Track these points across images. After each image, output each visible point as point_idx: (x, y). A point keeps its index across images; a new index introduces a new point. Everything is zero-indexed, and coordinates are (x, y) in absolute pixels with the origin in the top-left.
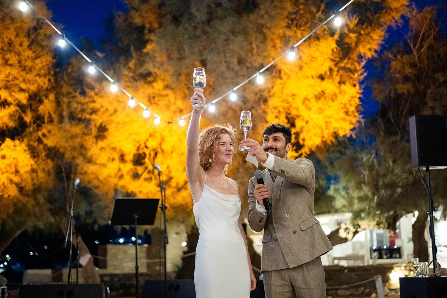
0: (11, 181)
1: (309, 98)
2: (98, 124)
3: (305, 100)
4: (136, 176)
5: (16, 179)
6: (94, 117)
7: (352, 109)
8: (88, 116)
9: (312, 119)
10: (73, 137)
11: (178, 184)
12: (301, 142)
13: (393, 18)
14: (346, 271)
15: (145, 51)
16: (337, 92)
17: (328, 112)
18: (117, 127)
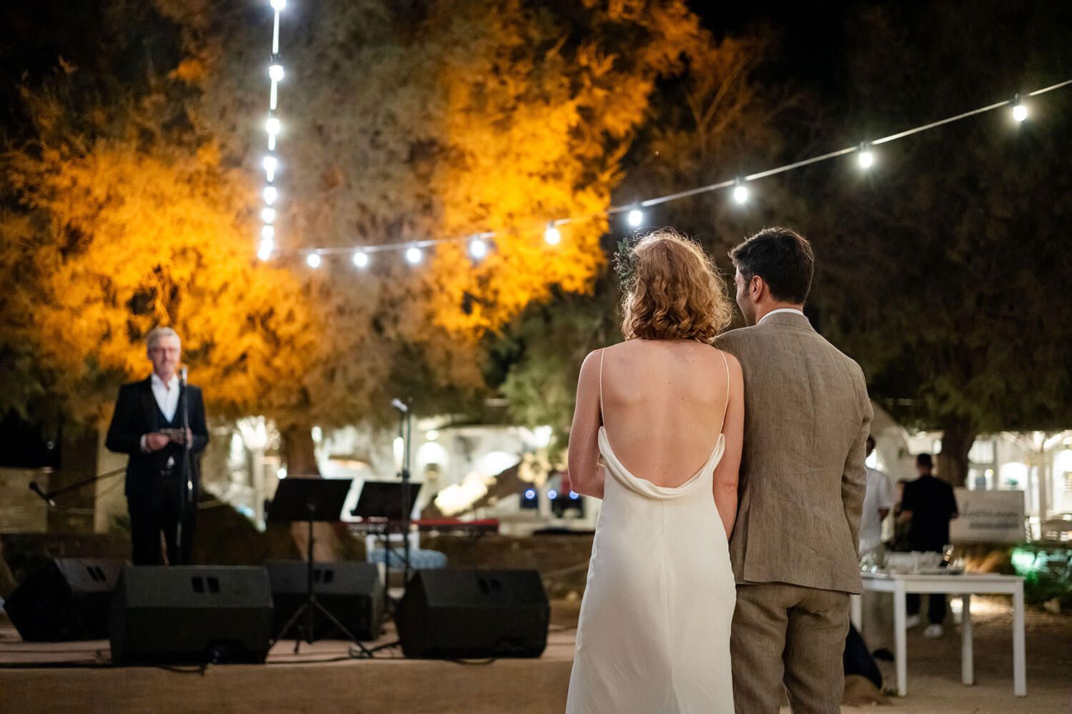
1: (520, 211)
2: (65, 222)
4: (136, 337)
6: (57, 206)
7: (592, 240)
8: (43, 203)
9: (517, 253)
11: (223, 358)
12: (491, 296)
13: (666, 56)
14: (515, 546)
15: (172, 75)
18: (110, 234)
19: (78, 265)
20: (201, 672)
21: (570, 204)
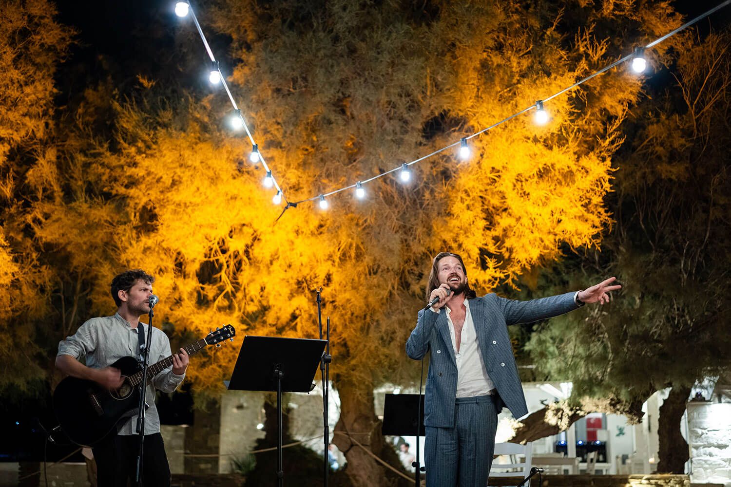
2: (141, 205)
4: (203, 302)
6: (132, 192)
8: (122, 190)
9: (528, 213)
10: (92, 227)
12: (506, 253)
18: (175, 212)
21: (574, 168)
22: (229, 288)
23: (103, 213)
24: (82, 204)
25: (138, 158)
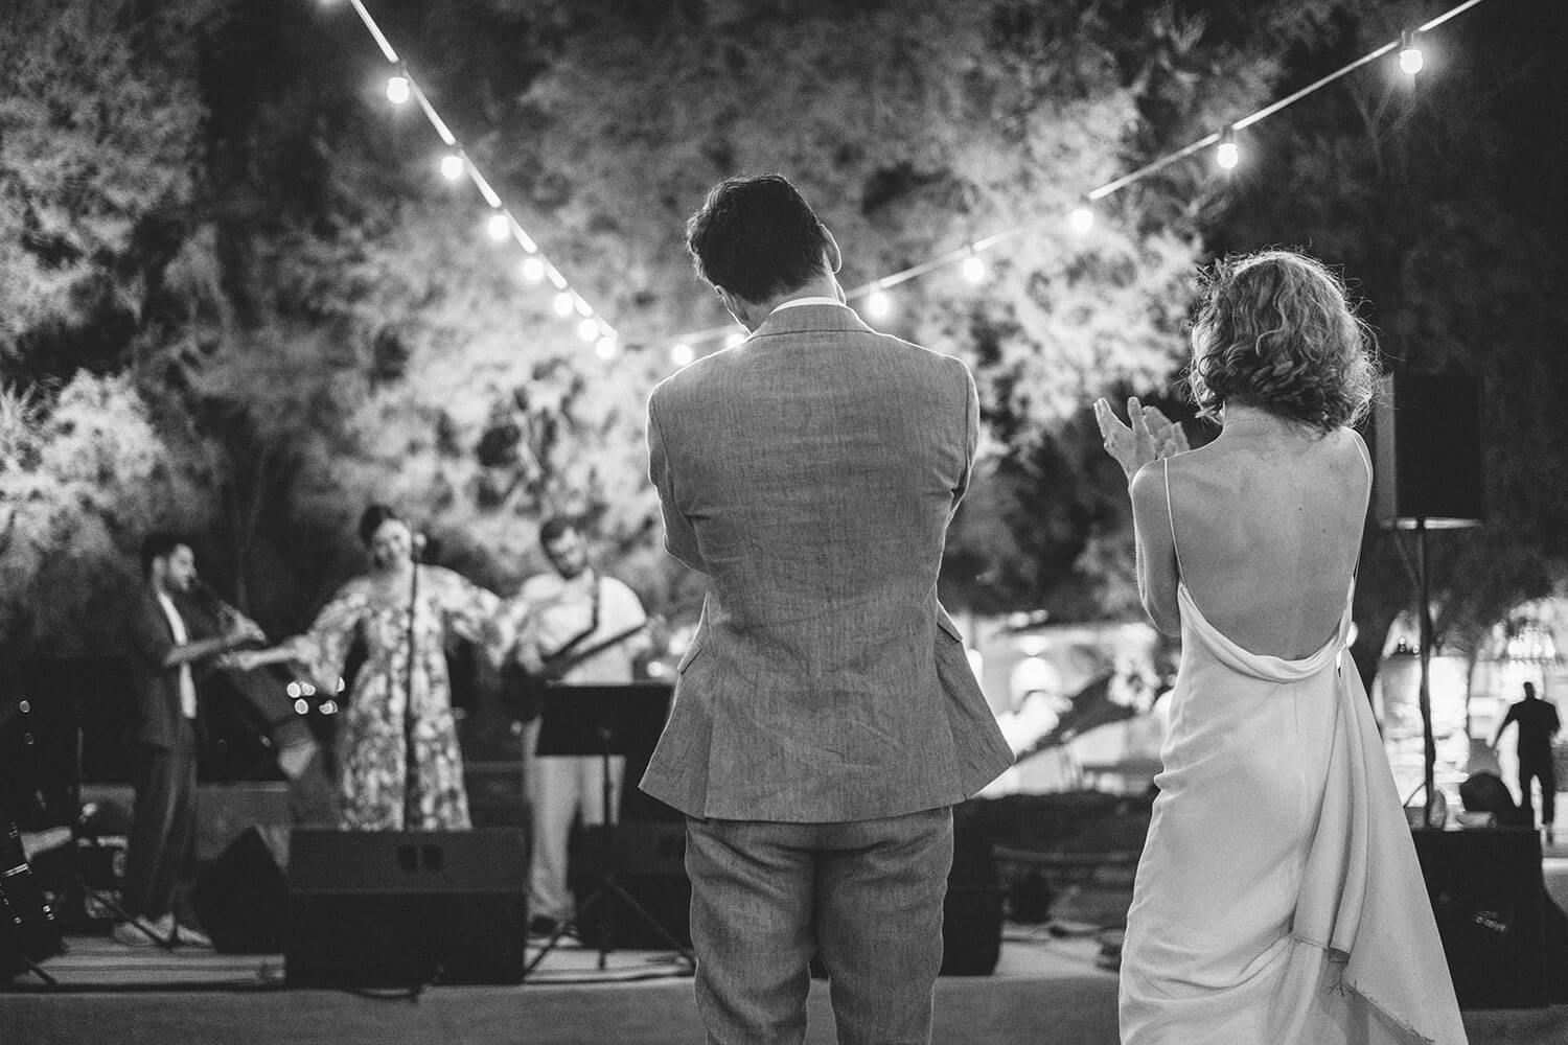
0: (87, 504)
1: (1048, 273)
2: (374, 333)
3: (1038, 278)
4: (488, 499)
5: (103, 499)
6: (361, 308)
7: (1177, 311)
9: (1053, 339)
10: (289, 373)
11: (621, 526)
12: (1016, 409)
14: (1122, 809)
15: (524, 99)
16: (1134, 256)
17: (1103, 320)
18: (435, 344)
19: (390, 396)
20: (412, 998)
22: (534, 473)
23: (307, 347)
24: (271, 332)
25: (369, 249)
